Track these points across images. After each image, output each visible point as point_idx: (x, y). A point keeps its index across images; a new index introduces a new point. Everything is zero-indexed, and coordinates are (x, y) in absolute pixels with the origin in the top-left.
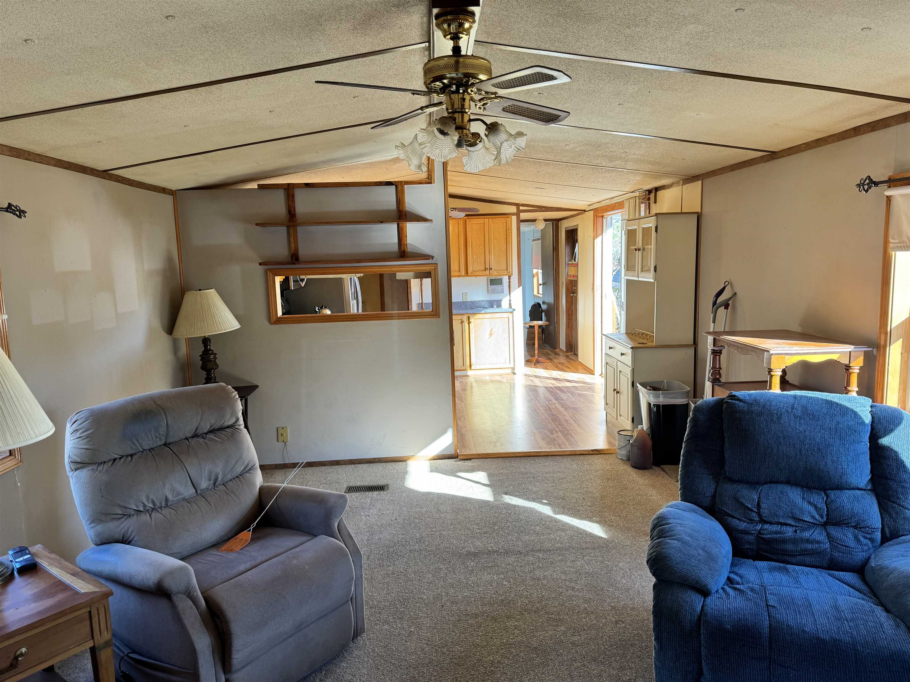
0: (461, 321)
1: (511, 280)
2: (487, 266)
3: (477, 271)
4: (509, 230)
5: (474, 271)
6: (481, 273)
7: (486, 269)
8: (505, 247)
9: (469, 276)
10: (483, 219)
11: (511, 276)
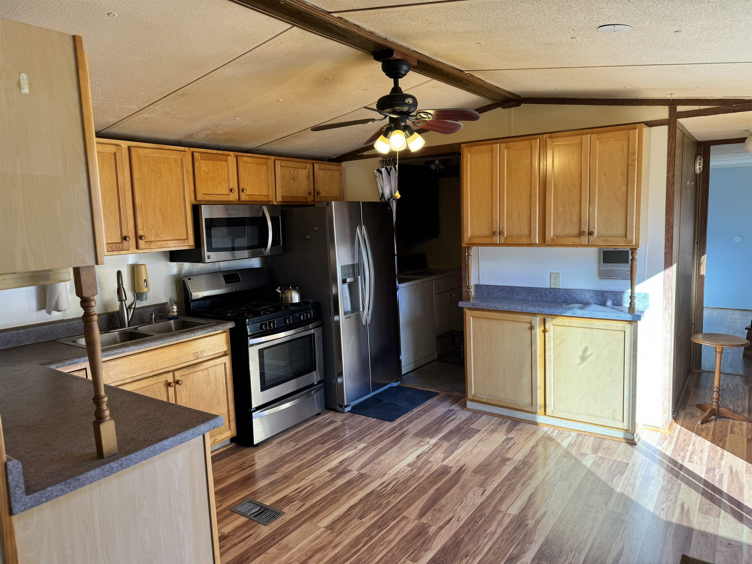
0: (528, 325)
1: (637, 257)
2: (585, 228)
3: (563, 237)
4: (634, 153)
5: (558, 237)
6: (570, 241)
7: (581, 234)
8: (624, 189)
9: (549, 245)
10: (579, 137)
11: (636, 249)
